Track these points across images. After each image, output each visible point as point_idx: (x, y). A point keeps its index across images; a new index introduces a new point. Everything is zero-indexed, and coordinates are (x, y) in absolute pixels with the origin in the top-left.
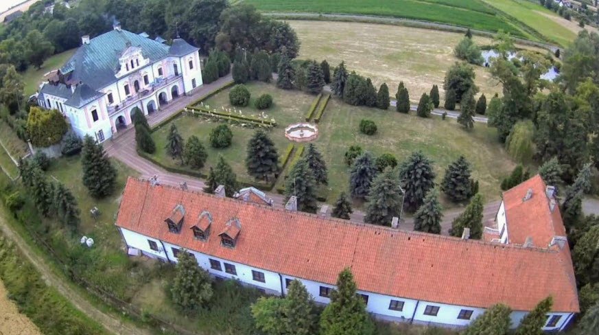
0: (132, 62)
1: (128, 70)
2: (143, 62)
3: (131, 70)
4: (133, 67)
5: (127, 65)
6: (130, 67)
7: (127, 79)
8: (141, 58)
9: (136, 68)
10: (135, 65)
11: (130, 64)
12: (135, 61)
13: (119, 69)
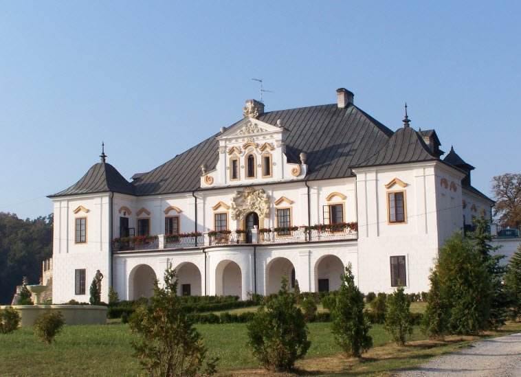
0: (251, 160)
1: (234, 176)
2: (284, 169)
3: (243, 180)
4: (251, 173)
5: (234, 162)
6: (242, 172)
7: (228, 199)
8: (278, 156)
9: (259, 178)
10: (259, 171)
11: (242, 162)
12: (259, 161)
13: (211, 167)
